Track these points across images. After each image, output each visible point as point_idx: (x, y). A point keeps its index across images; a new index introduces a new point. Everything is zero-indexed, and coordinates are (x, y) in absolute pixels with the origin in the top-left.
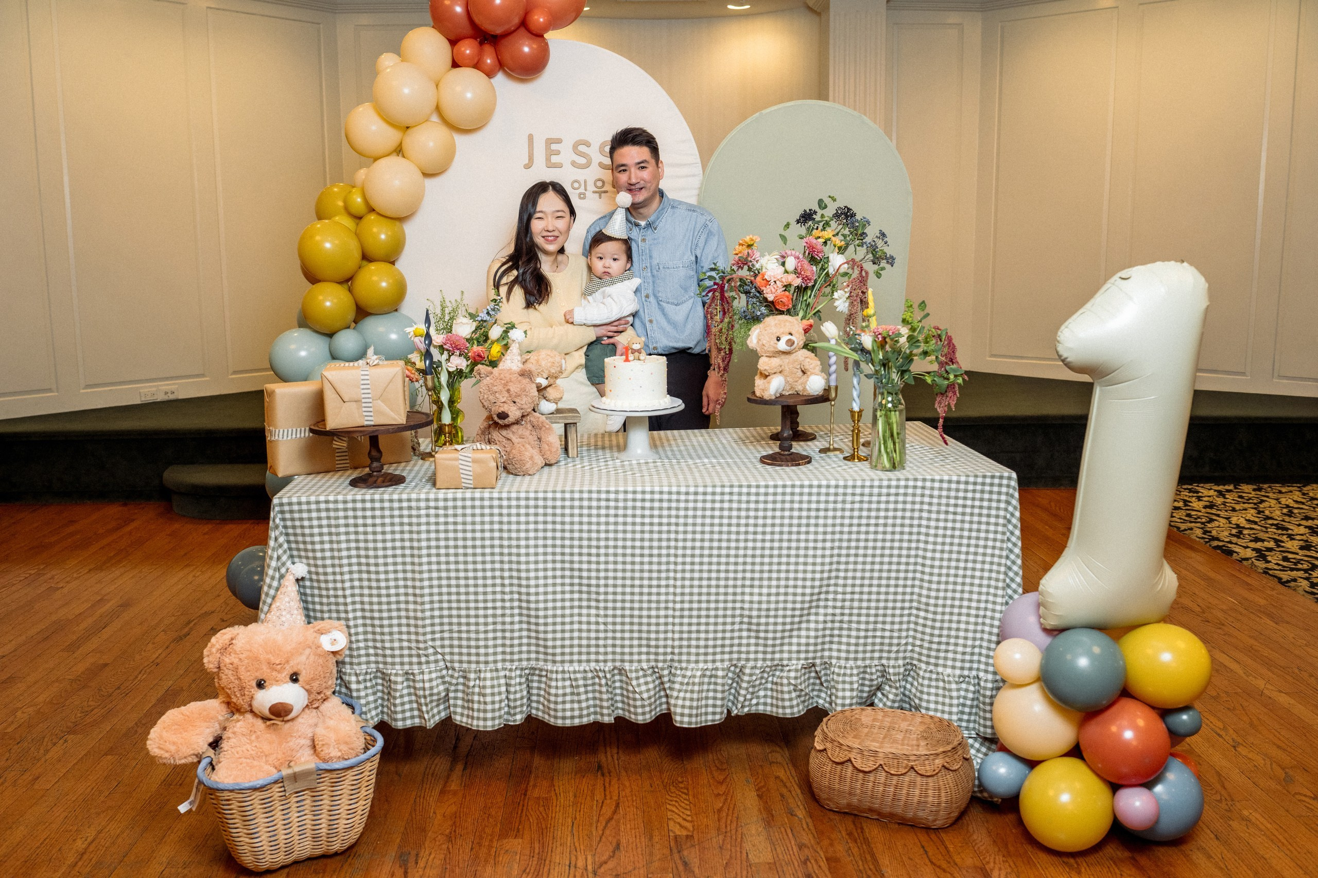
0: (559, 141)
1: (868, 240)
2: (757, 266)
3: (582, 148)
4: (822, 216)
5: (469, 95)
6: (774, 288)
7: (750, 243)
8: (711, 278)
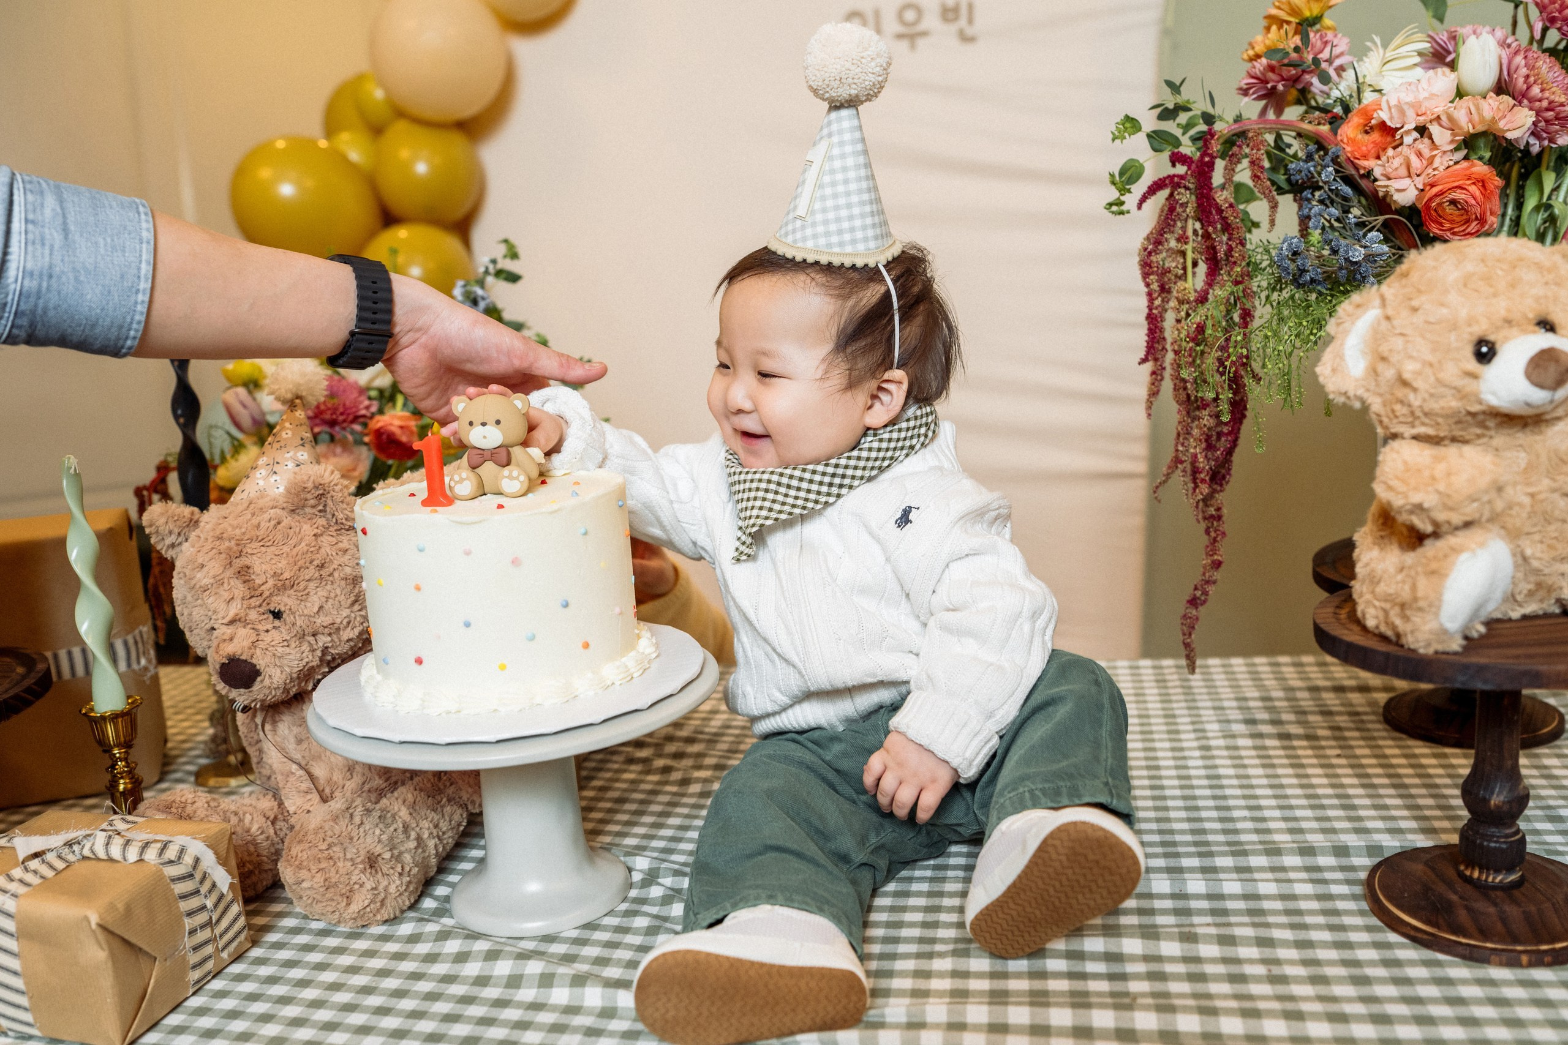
2: (1343, 87)
6: (1419, 154)
7: (1307, 14)
8: (1158, 139)
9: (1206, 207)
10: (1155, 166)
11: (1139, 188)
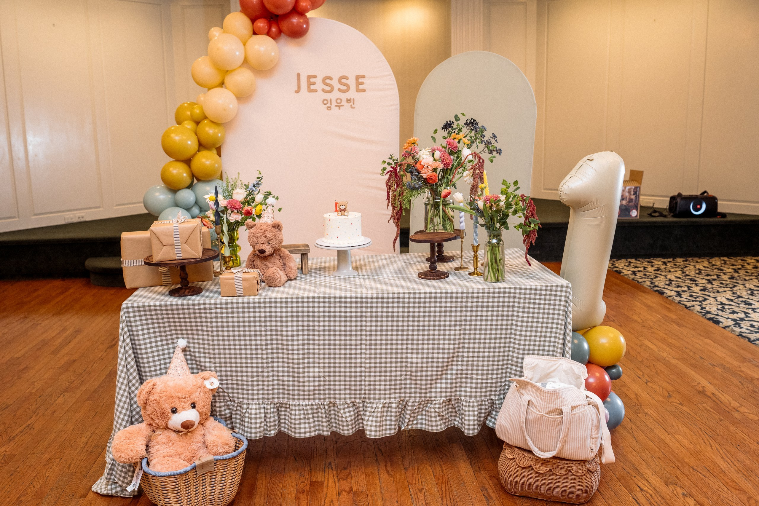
0: (315, 77)
1: (486, 139)
2: (417, 157)
3: (328, 81)
4: (458, 125)
6: (427, 170)
7: (413, 142)
8: (389, 164)
9: (396, 175)
10: (389, 168)
11: (386, 172)
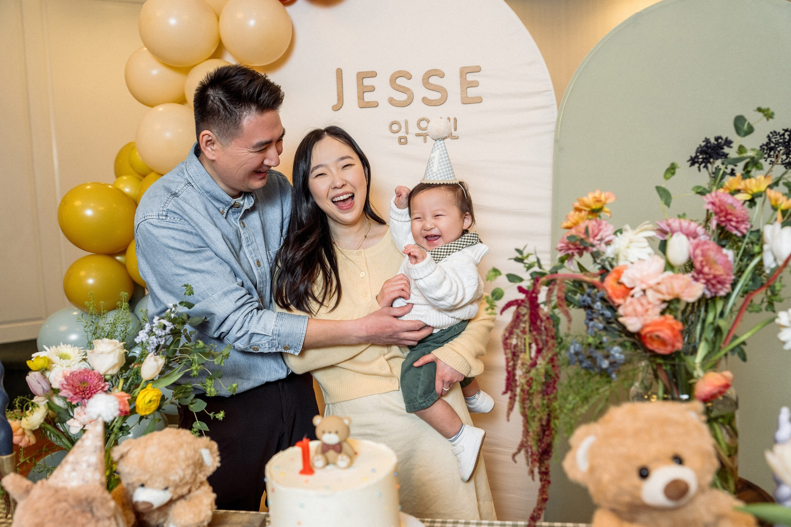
0: (373, 75)
2: (609, 254)
3: (401, 81)
4: (741, 149)
5: (252, 23)
6: (642, 305)
7: (594, 207)
8: (512, 278)
9: (536, 316)
10: (512, 293)
